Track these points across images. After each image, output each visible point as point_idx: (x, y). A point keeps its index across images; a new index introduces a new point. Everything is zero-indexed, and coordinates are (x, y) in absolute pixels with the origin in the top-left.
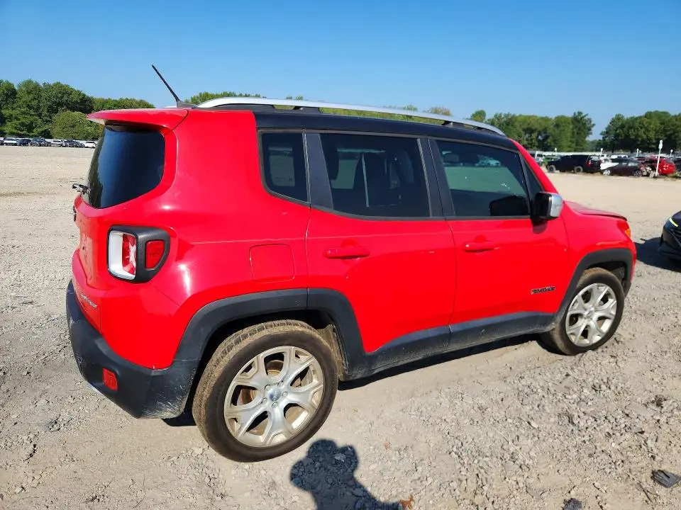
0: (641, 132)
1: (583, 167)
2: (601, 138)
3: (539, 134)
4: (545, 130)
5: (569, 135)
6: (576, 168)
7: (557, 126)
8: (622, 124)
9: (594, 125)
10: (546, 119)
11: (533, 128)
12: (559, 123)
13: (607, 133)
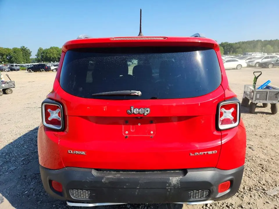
0: (51, 55)
1: (44, 69)
2: (36, 57)
3: (7, 56)
4: (9, 54)
5: (22, 56)
6: (41, 70)
7: (15, 52)
8: (43, 52)
9: (31, 52)
10: (8, 49)
11: (3, 53)
12: (15, 51)
13: (38, 55)
